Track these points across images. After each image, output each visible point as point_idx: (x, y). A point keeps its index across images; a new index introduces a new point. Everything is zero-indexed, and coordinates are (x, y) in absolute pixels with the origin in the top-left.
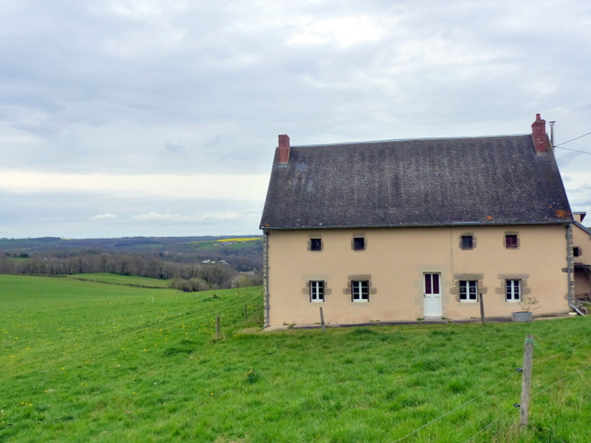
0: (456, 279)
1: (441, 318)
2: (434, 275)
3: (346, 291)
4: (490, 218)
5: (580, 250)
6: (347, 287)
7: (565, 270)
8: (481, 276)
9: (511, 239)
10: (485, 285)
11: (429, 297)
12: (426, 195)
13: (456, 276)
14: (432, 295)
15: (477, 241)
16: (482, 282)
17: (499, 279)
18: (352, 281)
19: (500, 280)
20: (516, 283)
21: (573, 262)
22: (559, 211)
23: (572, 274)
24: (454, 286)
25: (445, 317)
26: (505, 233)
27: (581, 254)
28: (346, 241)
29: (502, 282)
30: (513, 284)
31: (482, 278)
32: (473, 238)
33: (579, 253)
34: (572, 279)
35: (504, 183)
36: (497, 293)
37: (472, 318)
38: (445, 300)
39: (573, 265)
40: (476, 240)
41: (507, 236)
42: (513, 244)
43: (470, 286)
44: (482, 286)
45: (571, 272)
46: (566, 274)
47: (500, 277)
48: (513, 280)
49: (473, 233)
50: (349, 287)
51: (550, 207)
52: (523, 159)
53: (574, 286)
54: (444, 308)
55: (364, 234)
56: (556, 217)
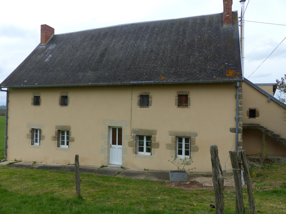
0: (134, 133)
1: (120, 166)
2: (119, 129)
3: (54, 138)
4: (163, 78)
5: (258, 112)
6: (54, 135)
7: (233, 130)
8: (154, 132)
9: (184, 99)
10: (157, 140)
11: (115, 148)
12: (121, 61)
13: (134, 131)
14: (117, 146)
15: (153, 99)
16: (155, 137)
17: (170, 135)
18: (58, 130)
19: (171, 137)
20: (187, 140)
21: (242, 123)
22: (230, 71)
23: (240, 135)
24: (132, 140)
25: (123, 167)
26: (177, 92)
27: (258, 116)
28: (56, 97)
29: (172, 138)
30: (184, 141)
31: (156, 134)
32: (150, 97)
33: (257, 115)
34: (240, 140)
35: (187, 49)
36: (167, 148)
37: (145, 170)
38: (124, 152)
39: (242, 125)
40: (151, 98)
41: (179, 96)
42: (185, 103)
43: (147, 140)
44: (155, 141)
45: (239, 133)
46: (234, 134)
47: (171, 134)
48: (184, 137)
49: (149, 92)
50: (56, 135)
51: (222, 67)
52: (210, 30)
53: (241, 147)
54: (123, 159)
55: (68, 92)
56: (225, 76)
